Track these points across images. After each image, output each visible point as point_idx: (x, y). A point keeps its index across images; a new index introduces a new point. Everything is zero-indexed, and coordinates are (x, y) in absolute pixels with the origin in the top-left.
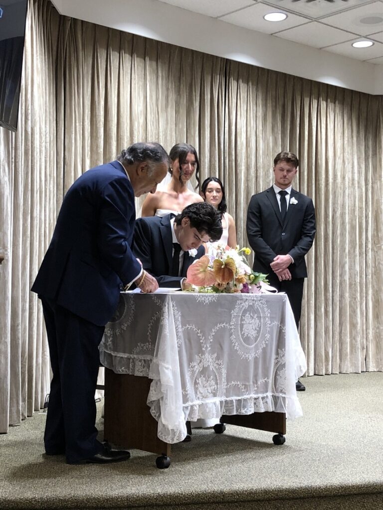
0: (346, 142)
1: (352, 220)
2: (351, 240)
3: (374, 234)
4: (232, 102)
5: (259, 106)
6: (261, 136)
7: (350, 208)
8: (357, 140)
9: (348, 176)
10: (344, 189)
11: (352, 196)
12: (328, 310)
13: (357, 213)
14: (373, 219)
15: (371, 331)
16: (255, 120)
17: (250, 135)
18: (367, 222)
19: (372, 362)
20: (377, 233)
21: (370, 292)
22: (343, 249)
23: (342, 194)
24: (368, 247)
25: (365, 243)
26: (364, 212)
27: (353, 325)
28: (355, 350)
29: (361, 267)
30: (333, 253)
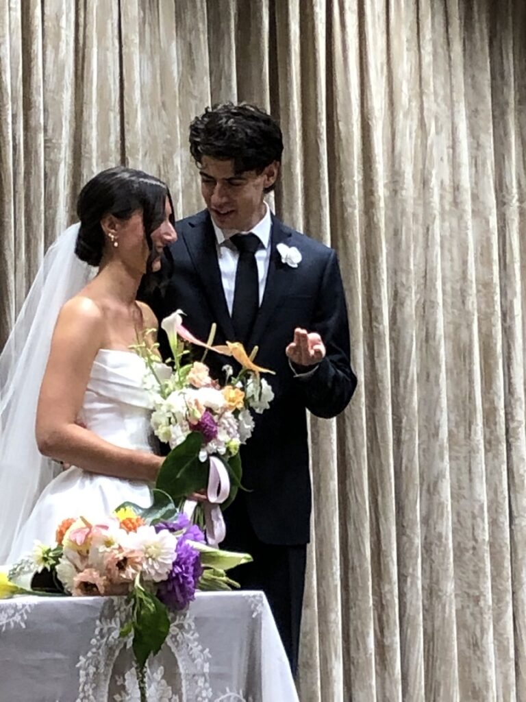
0: (427, 59)
1: (457, 328)
2: (456, 397)
7: (448, 287)
8: (464, 50)
9: (439, 174)
10: (425, 218)
11: (455, 243)
12: (387, 642)
23: (421, 238)
24: (513, 419)
26: (497, 298)
29: (493, 489)
30: (398, 442)
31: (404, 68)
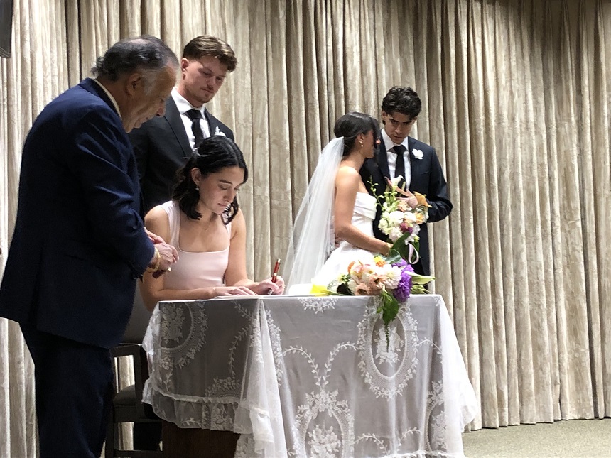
0: (513, 64)
1: (528, 184)
2: (528, 215)
3: (564, 205)
4: (336, 8)
5: (379, 12)
6: (383, 57)
7: (524, 166)
8: (530, 60)
9: (520, 116)
10: (513, 135)
11: (527, 146)
13: (535, 172)
14: (561, 182)
15: (566, 357)
16: (373, 33)
17: (367, 56)
18: (551, 186)
19: (571, 404)
20: (569, 202)
21: (562, 295)
22: (517, 229)
23: (511, 144)
24: (555, 225)
25: (551, 219)
26: (547, 170)
27: (538, 348)
28: (543, 386)
29: (546, 256)
30: (502, 235)
31: (503, 68)
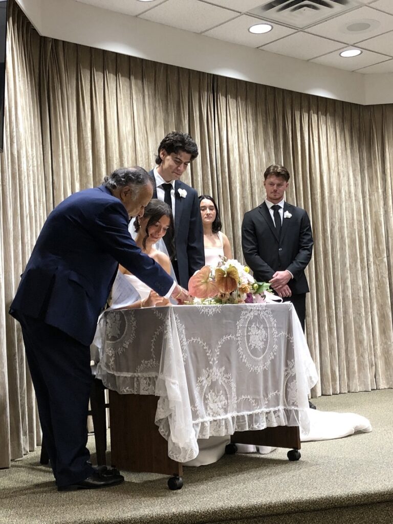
0: (340, 154)
1: (351, 234)
2: (351, 254)
3: (375, 248)
4: (221, 119)
5: (250, 121)
6: (253, 151)
7: (348, 222)
8: (351, 152)
9: (344, 189)
10: (340, 202)
11: (350, 209)
12: (332, 327)
13: (356, 226)
14: (373, 232)
15: (379, 348)
16: (246, 136)
17: (243, 151)
18: (367, 235)
19: (382, 379)
20: (378, 245)
21: (375, 307)
22: (344, 264)
23: (339, 208)
24: (369, 261)
25: (367, 257)
26: (363, 225)
27: (360, 342)
28: (364, 367)
29: (364, 282)
30: (334, 268)
31: (333, 158)
